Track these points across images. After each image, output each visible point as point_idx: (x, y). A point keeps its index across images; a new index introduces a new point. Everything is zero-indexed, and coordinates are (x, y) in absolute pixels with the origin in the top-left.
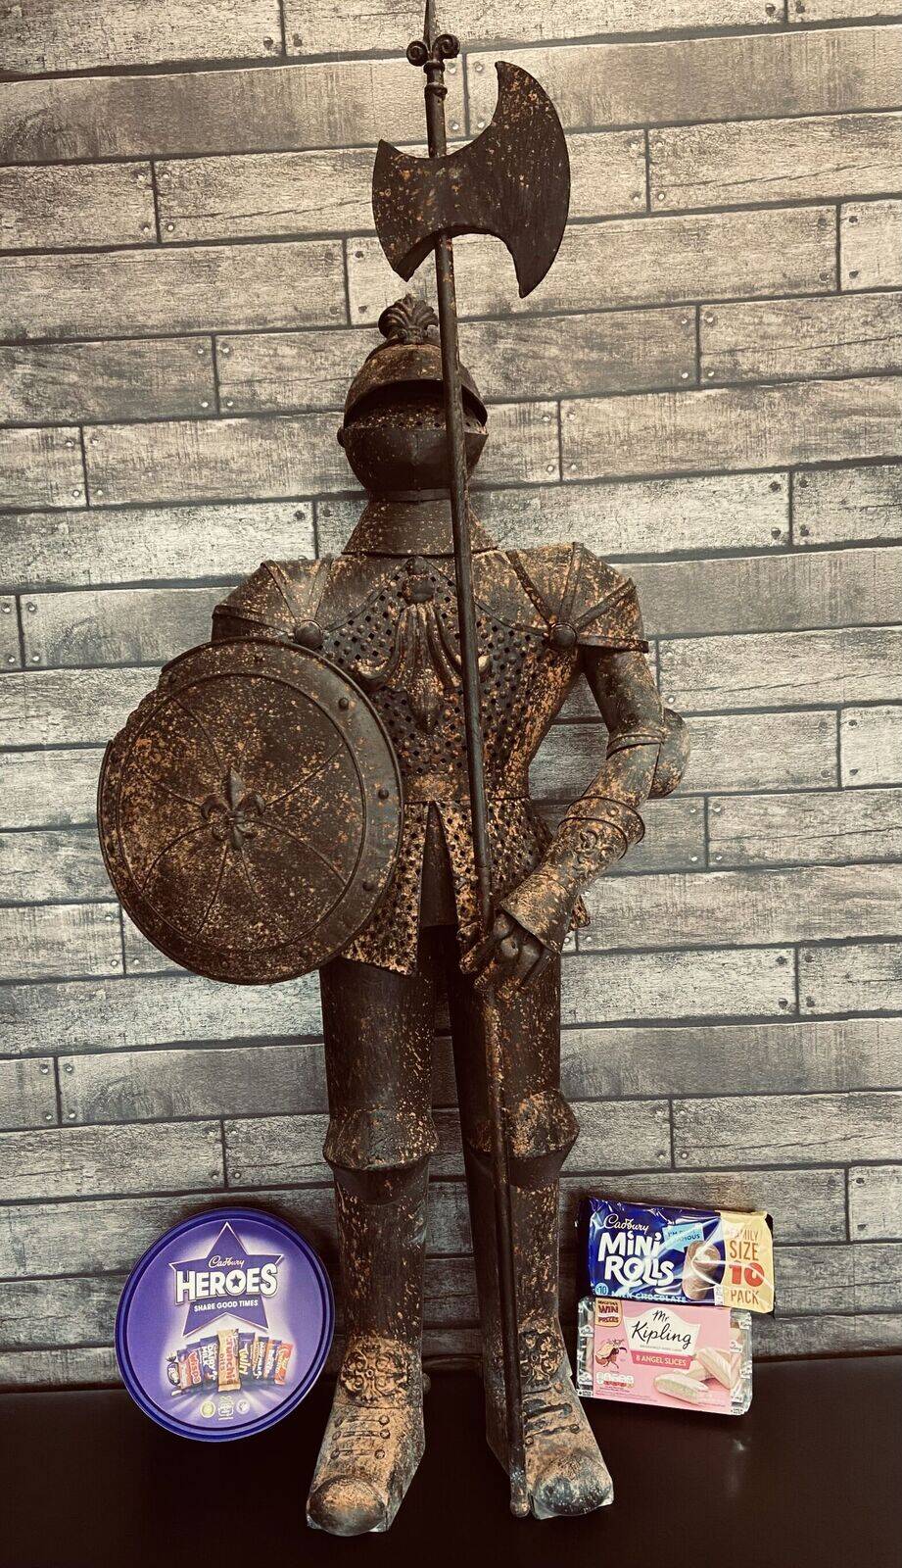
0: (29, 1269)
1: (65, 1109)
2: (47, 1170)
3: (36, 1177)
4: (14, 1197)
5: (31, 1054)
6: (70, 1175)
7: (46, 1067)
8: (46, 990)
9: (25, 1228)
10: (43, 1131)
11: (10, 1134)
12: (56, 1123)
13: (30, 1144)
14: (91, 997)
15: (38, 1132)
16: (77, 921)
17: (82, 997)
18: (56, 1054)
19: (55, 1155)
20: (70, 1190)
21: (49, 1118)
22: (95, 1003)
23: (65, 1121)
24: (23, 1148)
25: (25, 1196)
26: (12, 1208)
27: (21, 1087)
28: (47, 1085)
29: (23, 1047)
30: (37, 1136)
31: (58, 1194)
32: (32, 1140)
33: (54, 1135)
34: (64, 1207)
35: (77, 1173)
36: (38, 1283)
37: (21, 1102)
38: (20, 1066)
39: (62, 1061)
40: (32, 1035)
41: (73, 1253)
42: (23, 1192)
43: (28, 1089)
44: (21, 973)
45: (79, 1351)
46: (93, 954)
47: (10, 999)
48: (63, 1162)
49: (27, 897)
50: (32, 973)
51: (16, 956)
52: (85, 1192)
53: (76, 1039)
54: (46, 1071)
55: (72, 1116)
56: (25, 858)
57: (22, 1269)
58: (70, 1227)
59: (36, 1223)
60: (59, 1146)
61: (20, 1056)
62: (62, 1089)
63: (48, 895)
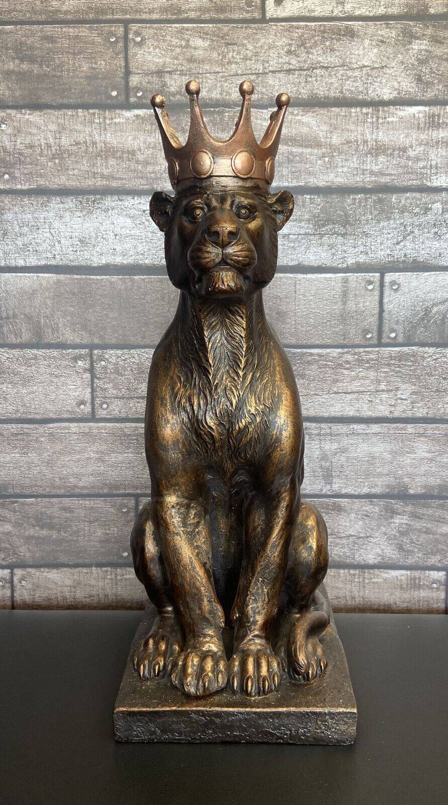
0: (335, 487)
1: (386, 328)
2: (362, 389)
3: (350, 397)
4: (326, 415)
5: (359, 268)
6: (384, 396)
7: (370, 283)
8: (380, 201)
9: (335, 446)
10: (361, 350)
11: (328, 350)
12: (375, 341)
13: (348, 362)
14: (427, 210)
15: (356, 350)
16: (422, 125)
17: (417, 210)
18: (383, 269)
19: (372, 374)
20: (383, 410)
21: (368, 336)
22: (430, 217)
23: (384, 341)
24: (340, 366)
25: (338, 414)
26: (323, 425)
27: (345, 303)
28: (370, 303)
29: (351, 261)
30: (355, 354)
31: (370, 414)
32: (349, 357)
33: (373, 353)
34: (375, 428)
35: (391, 394)
36: (343, 502)
37: (344, 317)
38: (346, 281)
39: (389, 277)
40: (362, 248)
41: (380, 475)
42: (337, 409)
43: (351, 305)
44: (358, 180)
45: (377, 571)
46: (434, 163)
47: (343, 209)
48: (379, 382)
49: (372, 95)
50: (368, 180)
51: (354, 163)
52: (397, 414)
53: (405, 255)
54: (371, 287)
55: (393, 335)
56: (375, 51)
57: (328, 487)
58: (380, 449)
59: (346, 442)
60: (375, 365)
61: (347, 270)
62: (386, 307)
63: (395, 94)
